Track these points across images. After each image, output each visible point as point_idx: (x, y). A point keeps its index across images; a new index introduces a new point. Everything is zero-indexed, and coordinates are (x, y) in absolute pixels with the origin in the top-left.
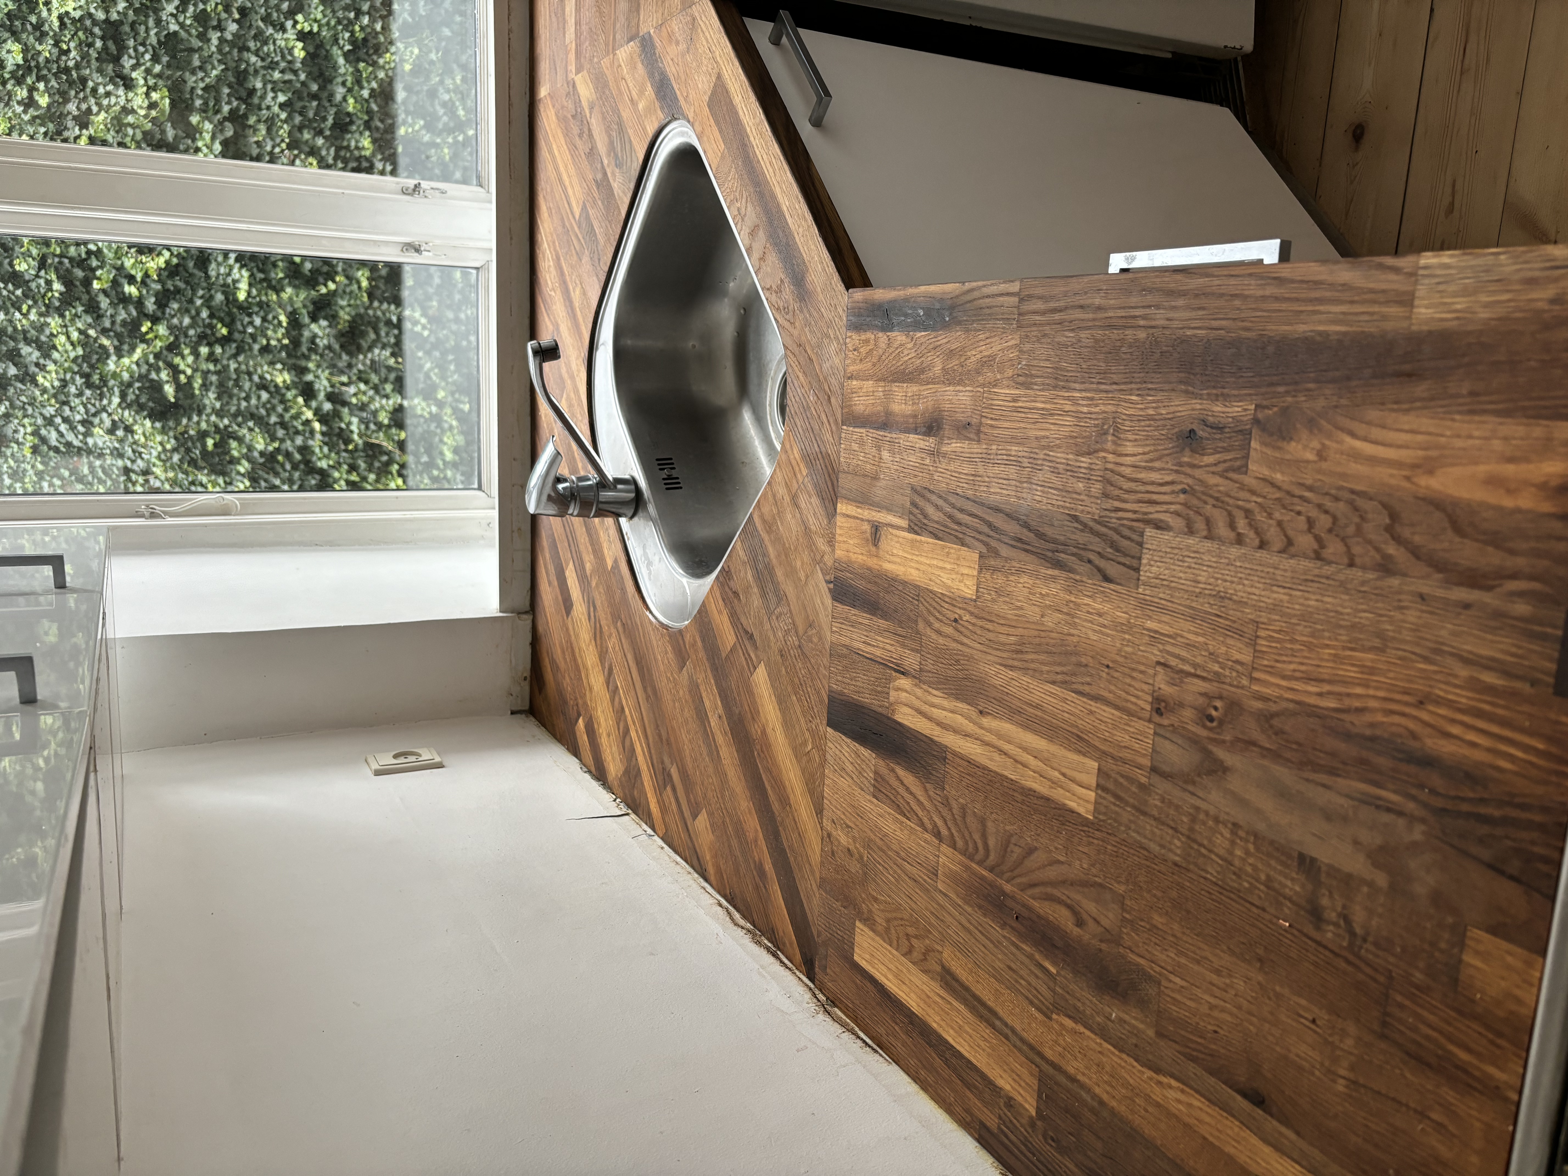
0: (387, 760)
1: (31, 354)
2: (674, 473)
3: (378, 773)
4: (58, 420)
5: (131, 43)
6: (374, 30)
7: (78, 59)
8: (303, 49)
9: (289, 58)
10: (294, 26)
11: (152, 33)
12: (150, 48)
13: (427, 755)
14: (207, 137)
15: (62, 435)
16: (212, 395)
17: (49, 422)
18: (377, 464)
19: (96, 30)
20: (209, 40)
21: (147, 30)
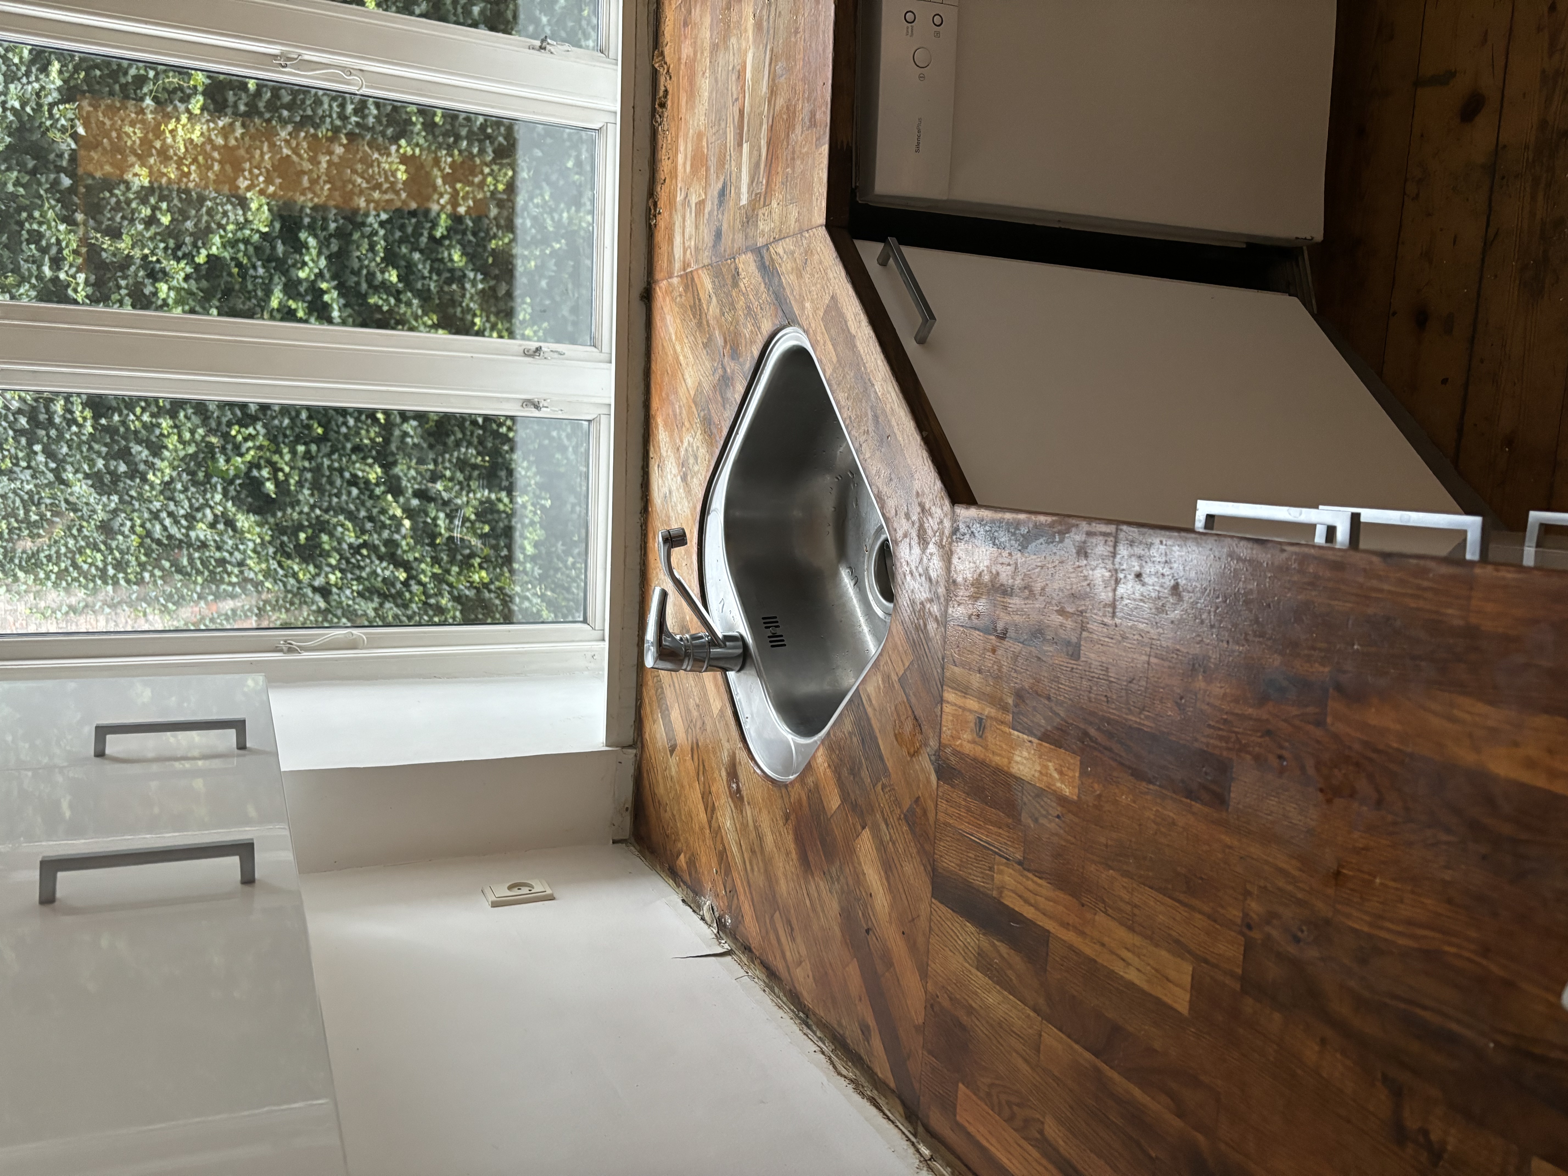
0: (503, 892)
1: (140, 452)
2: (779, 632)
3: (495, 905)
4: (164, 515)
5: (247, 165)
6: (471, 153)
7: (197, 180)
8: (406, 171)
9: (392, 179)
10: (397, 151)
11: (267, 157)
12: (263, 170)
13: (539, 887)
14: (314, 252)
15: (165, 528)
16: (306, 492)
17: (155, 516)
18: (459, 557)
19: (216, 155)
20: (319, 163)
21: (262, 154)
